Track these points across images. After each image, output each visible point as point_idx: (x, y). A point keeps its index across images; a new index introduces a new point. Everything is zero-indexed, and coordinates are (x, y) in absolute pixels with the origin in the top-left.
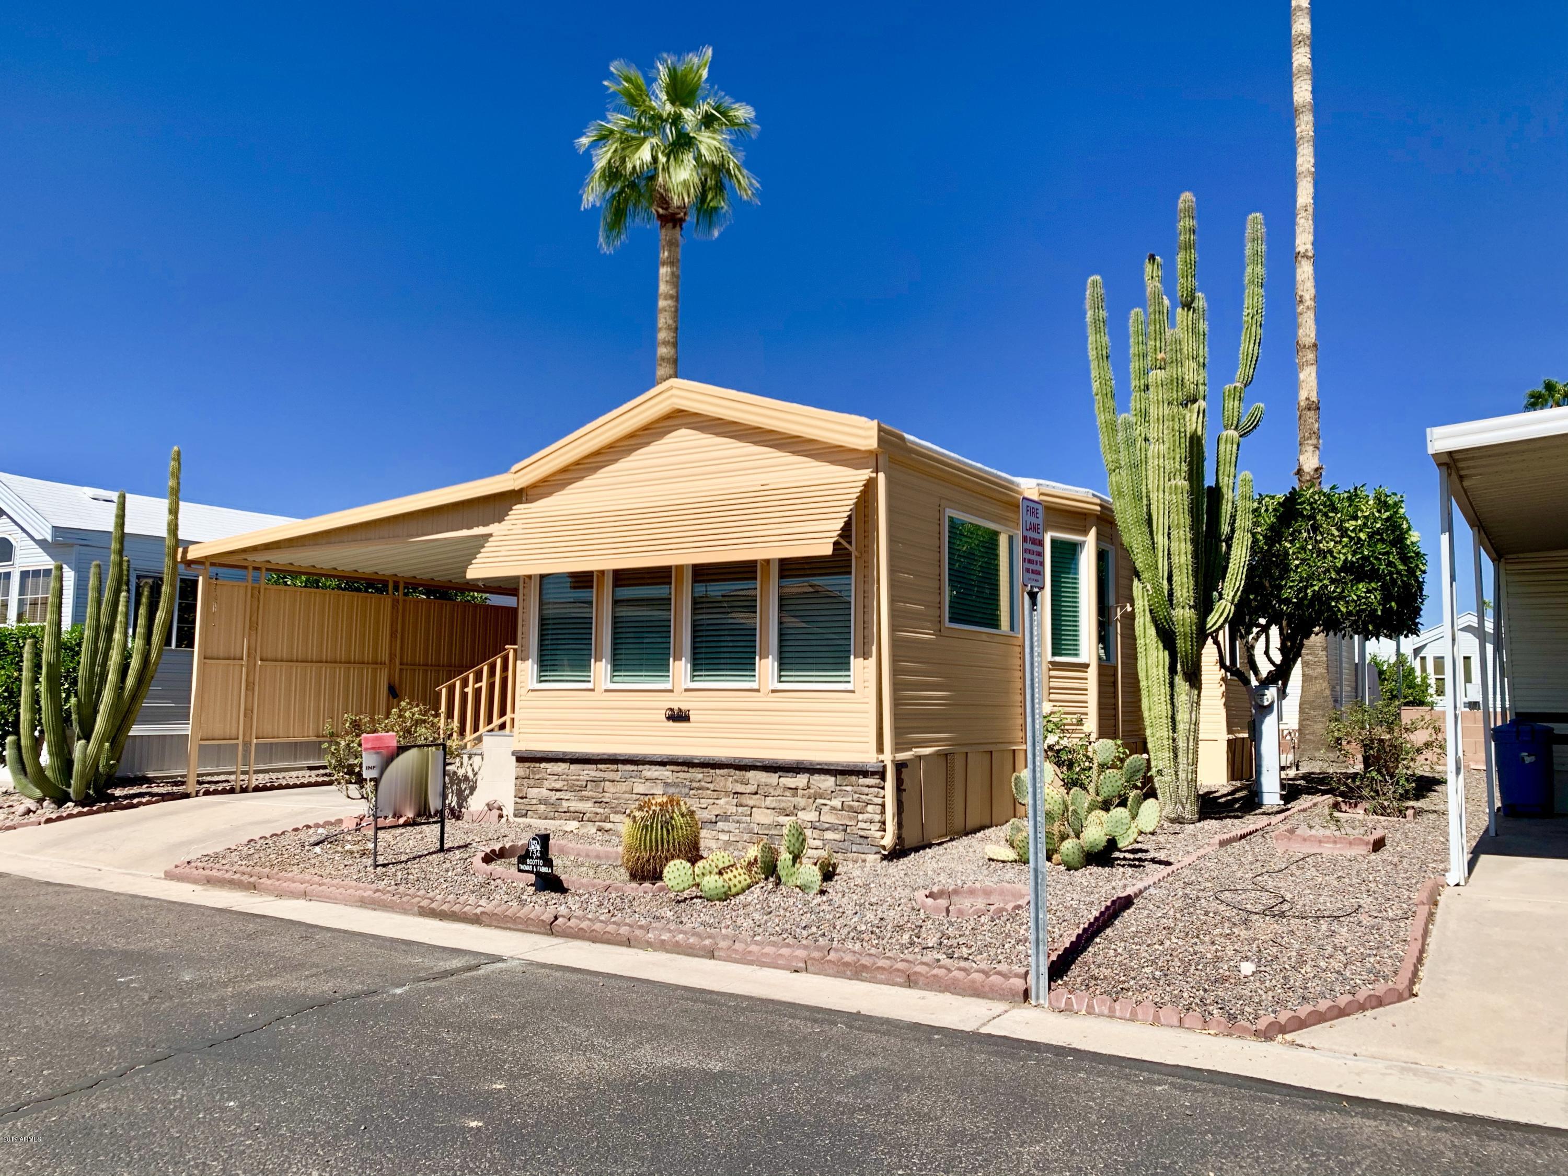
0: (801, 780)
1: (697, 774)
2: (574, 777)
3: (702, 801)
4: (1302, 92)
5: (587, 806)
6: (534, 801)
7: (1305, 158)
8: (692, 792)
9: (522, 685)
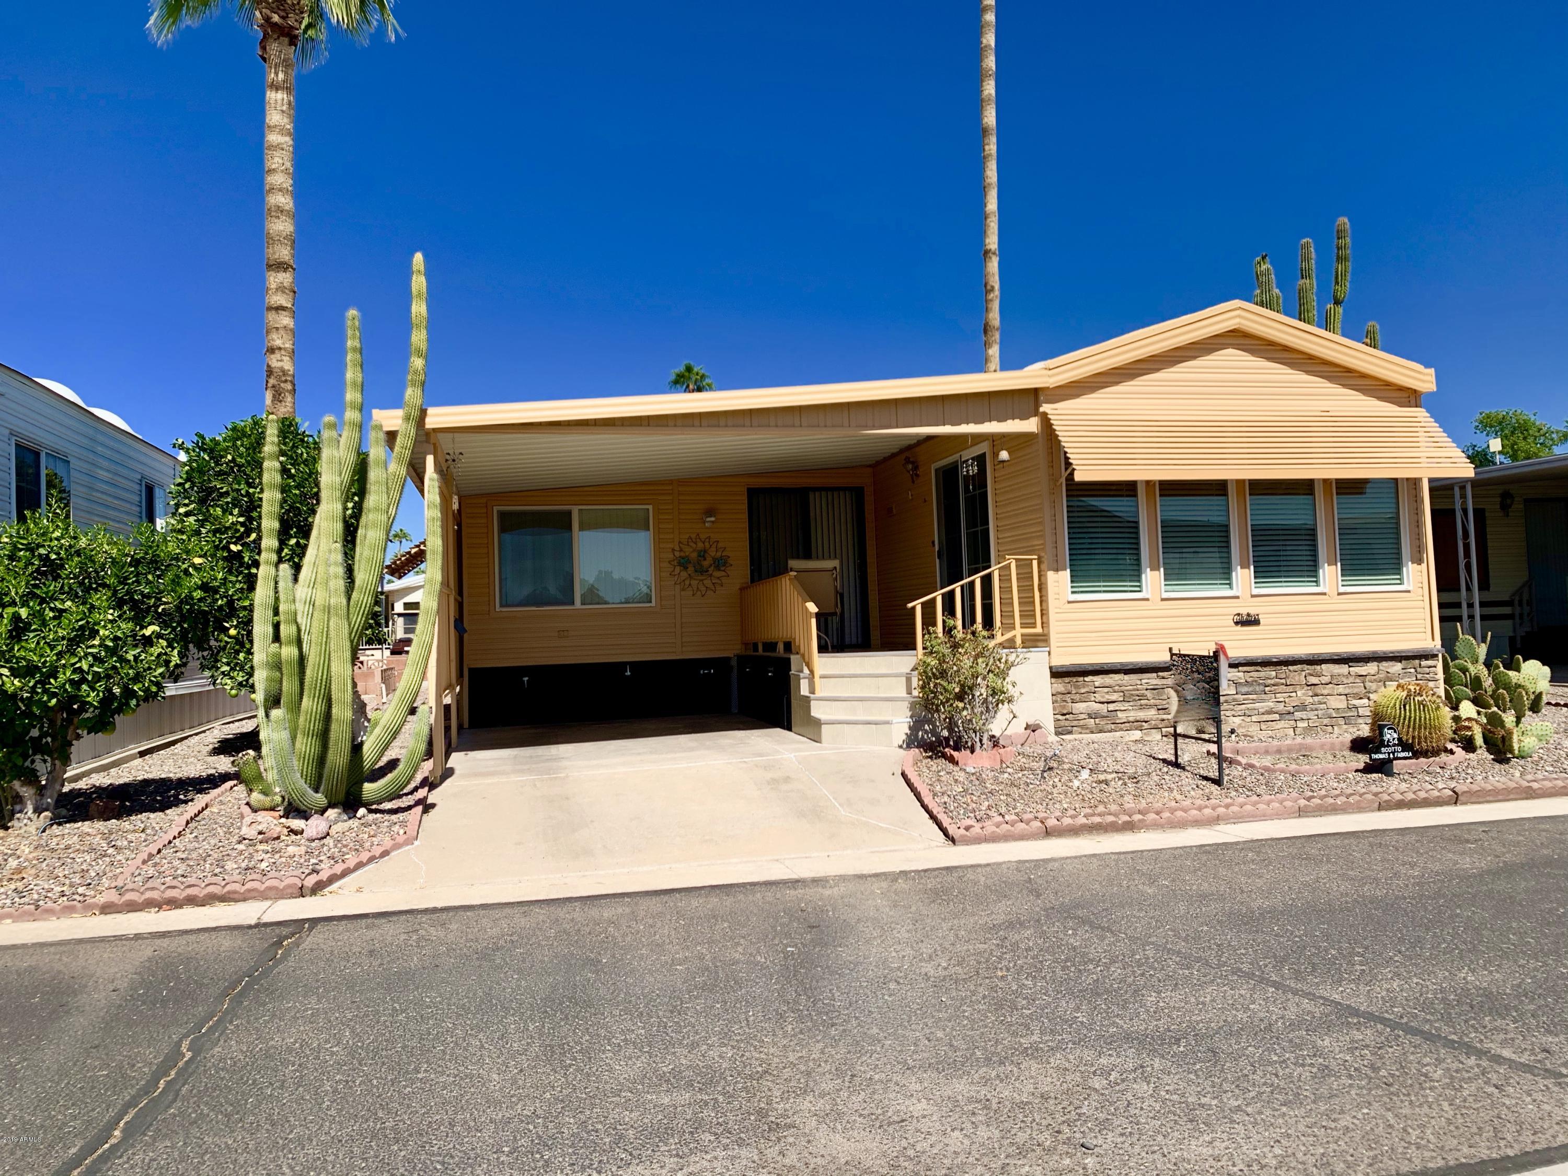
0: (1372, 668)
1: (1271, 672)
2: (1131, 688)
3: (1278, 695)
4: (990, 117)
5: (1151, 713)
6: (1083, 716)
7: (992, 173)
8: (1267, 689)
9: (1057, 596)
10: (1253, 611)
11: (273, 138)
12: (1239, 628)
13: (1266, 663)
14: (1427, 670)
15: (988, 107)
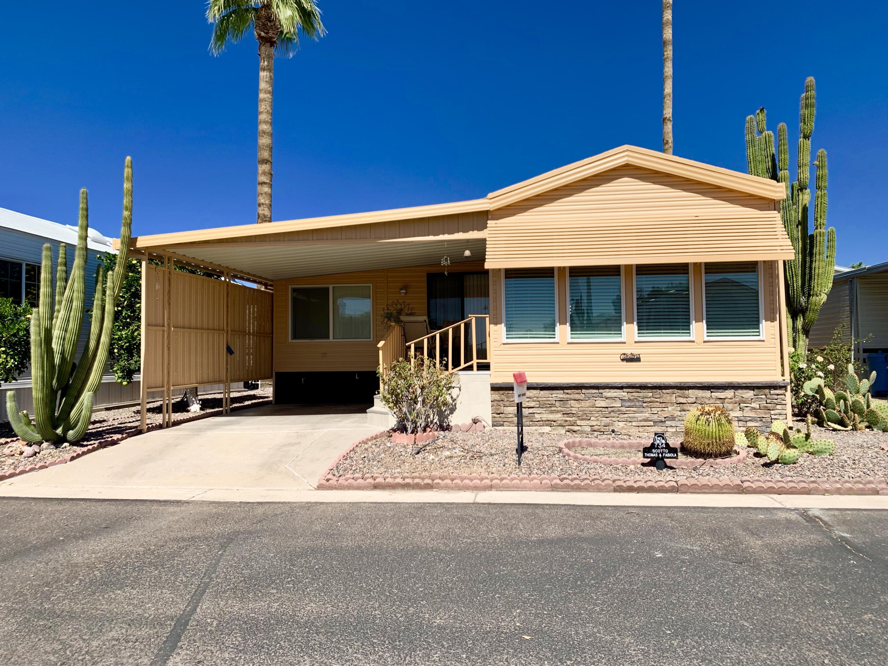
0: (729, 394)
1: (649, 394)
2: (545, 399)
3: (653, 409)
4: (668, 34)
5: (558, 416)
6: (511, 416)
7: (669, 69)
8: (644, 404)
9: (495, 340)
10: (635, 352)
11: (262, 96)
12: (625, 363)
13: (643, 387)
14: (776, 397)
15: (667, 28)
